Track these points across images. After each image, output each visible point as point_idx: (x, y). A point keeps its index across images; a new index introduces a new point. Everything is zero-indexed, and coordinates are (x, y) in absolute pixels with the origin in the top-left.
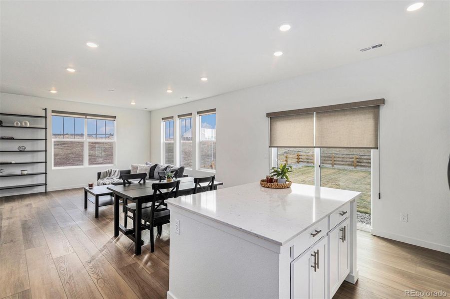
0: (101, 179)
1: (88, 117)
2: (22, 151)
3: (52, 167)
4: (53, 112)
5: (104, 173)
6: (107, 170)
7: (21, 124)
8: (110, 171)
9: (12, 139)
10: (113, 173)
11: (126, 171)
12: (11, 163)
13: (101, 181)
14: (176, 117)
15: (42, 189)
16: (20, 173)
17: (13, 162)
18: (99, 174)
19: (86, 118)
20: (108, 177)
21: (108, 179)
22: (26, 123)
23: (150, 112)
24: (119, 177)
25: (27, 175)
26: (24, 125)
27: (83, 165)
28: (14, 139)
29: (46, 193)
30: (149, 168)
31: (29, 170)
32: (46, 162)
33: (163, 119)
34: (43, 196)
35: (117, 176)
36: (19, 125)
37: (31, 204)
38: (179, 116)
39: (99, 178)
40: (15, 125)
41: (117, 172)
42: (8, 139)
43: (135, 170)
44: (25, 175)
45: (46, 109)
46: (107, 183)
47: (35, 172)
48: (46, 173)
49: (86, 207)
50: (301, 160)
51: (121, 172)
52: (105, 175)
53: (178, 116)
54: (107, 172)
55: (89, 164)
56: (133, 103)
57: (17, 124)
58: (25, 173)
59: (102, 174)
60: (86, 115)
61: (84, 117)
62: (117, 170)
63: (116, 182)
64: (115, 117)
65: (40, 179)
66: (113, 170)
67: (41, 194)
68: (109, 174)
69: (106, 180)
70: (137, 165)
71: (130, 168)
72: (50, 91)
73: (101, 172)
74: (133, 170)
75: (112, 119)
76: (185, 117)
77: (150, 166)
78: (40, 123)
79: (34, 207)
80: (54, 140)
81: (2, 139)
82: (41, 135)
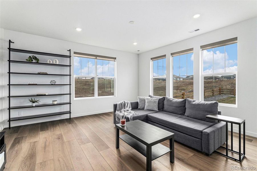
1: (98, 58)
2: (53, 85)
3: (74, 99)
4: (75, 53)
5: (119, 104)
7: (53, 62)
8: (124, 102)
9: (46, 74)
10: (126, 105)
11: (135, 102)
12: (45, 95)
13: (119, 113)
14: (168, 55)
15: (67, 116)
16: (52, 103)
17: (47, 94)
18: (115, 106)
19: (96, 59)
20: (123, 109)
22: (56, 62)
23: (138, 55)
25: (56, 105)
26: (54, 63)
27: (94, 96)
29: (70, 121)
30: (157, 101)
31: (58, 100)
32: (69, 93)
33: (152, 59)
35: (130, 108)
36: (51, 63)
37: (62, 135)
39: (115, 109)
41: (129, 104)
42: (43, 74)
43: (143, 102)
45: (70, 50)
48: (70, 103)
50: (222, 92)
51: (131, 103)
52: (121, 107)
53: (171, 54)
54: (121, 103)
55: (98, 96)
57: (50, 61)
58: (56, 103)
60: (96, 56)
62: (129, 102)
64: (115, 58)
65: (66, 108)
67: (67, 120)
68: (123, 106)
71: (138, 100)
72: (76, 28)
73: (117, 104)
74: (140, 102)
75: (113, 60)
76: (181, 54)
77: (157, 99)
78: (66, 61)
79: (65, 141)
80: (75, 76)
81: (39, 74)
82: (66, 71)
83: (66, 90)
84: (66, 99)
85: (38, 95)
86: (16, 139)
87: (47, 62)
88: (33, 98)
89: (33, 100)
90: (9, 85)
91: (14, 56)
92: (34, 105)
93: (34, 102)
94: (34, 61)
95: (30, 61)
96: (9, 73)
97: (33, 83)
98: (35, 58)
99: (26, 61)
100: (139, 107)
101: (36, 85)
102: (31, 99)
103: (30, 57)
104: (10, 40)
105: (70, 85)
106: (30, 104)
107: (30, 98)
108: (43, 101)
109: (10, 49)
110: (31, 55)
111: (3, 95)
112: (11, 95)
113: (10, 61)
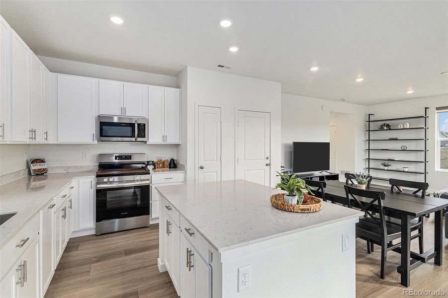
2: (404, 150)
3: (435, 169)
4: (438, 109)
12: (394, 160)
16: (402, 170)
22: (407, 126)
26: (405, 127)
28: (398, 140)
32: (424, 161)
36: (402, 127)
40: (399, 128)
42: (393, 140)
44: (406, 172)
48: (425, 174)
81: (389, 140)
85: (389, 160)
89: (384, 164)
90: (369, 150)
91: (372, 126)
92: (386, 168)
94: (385, 128)
95: (381, 128)
96: (369, 140)
97: (385, 148)
98: (388, 126)
99: (378, 129)
101: (388, 150)
103: (381, 125)
104: (369, 114)
105: (425, 151)
106: (383, 167)
107: (382, 162)
108: (394, 166)
109: (369, 121)
111: (364, 156)
112: (370, 158)
113: (369, 131)
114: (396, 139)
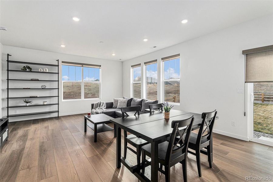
0: (94, 109)
1: (84, 66)
2: (43, 89)
3: (62, 100)
4: (63, 62)
5: (96, 104)
6: (98, 102)
7: (43, 70)
8: (100, 103)
9: (37, 80)
10: (102, 104)
11: (110, 103)
12: (37, 97)
13: (94, 110)
15: (55, 115)
16: (43, 104)
17: (38, 96)
18: (93, 105)
20: (98, 107)
21: (99, 109)
22: (46, 70)
23: (122, 62)
24: (105, 107)
25: (47, 105)
26: (45, 71)
27: (81, 98)
28: (39, 80)
29: (58, 118)
30: (127, 101)
31: (48, 101)
32: (58, 96)
33: (132, 66)
34: (56, 120)
36: (42, 71)
37: (48, 126)
38: (145, 63)
39: (92, 108)
40: (40, 71)
41: (104, 103)
42: (35, 80)
43: (116, 102)
44: (45, 105)
45: (58, 60)
46: (99, 112)
47: (52, 103)
48: (58, 104)
49: (85, 131)
51: (107, 104)
52: (97, 106)
54: (97, 103)
55: (85, 98)
56: (114, 55)
57: (41, 70)
58: (46, 103)
59: (94, 105)
60: (83, 64)
61: (81, 66)
62: (104, 102)
63: (105, 111)
64: (100, 66)
65: (55, 108)
66: (101, 102)
67: (55, 118)
68: (99, 105)
69: (98, 110)
70: (117, 99)
71: (113, 101)
72: (61, 45)
73: (94, 104)
74: (114, 102)
75: (99, 67)
76: (151, 63)
77: (127, 100)
78: (55, 70)
79: (50, 129)
80: (63, 81)
81: (32, 80)
82: (55, 77)
83: (55, 93)
84: (55, 100)
85: (31, 97)
86: (13, 129)
87: (38, 70)
88: (27, 100)
89: (27, 101)
90: (8, 89)
91: (12, 66)
92: (28, 104)
93: (27, 103)
94: (28, 70)
95: (24, 70)
96: (8, 80)
98: (29, 68)
99: (21, 70)
100: (113, 107)
101: (30, 89)
102: (25, 100)
103: (24, 67)
104: (8, 54)
105: (58, 89)
106: (25, 104)
108: (35, 102)
109: (8, 61)
110: (25, 65)
111: (3, 96)
112: (9, 97)
113: (8, 70)
114: (38, 80)
